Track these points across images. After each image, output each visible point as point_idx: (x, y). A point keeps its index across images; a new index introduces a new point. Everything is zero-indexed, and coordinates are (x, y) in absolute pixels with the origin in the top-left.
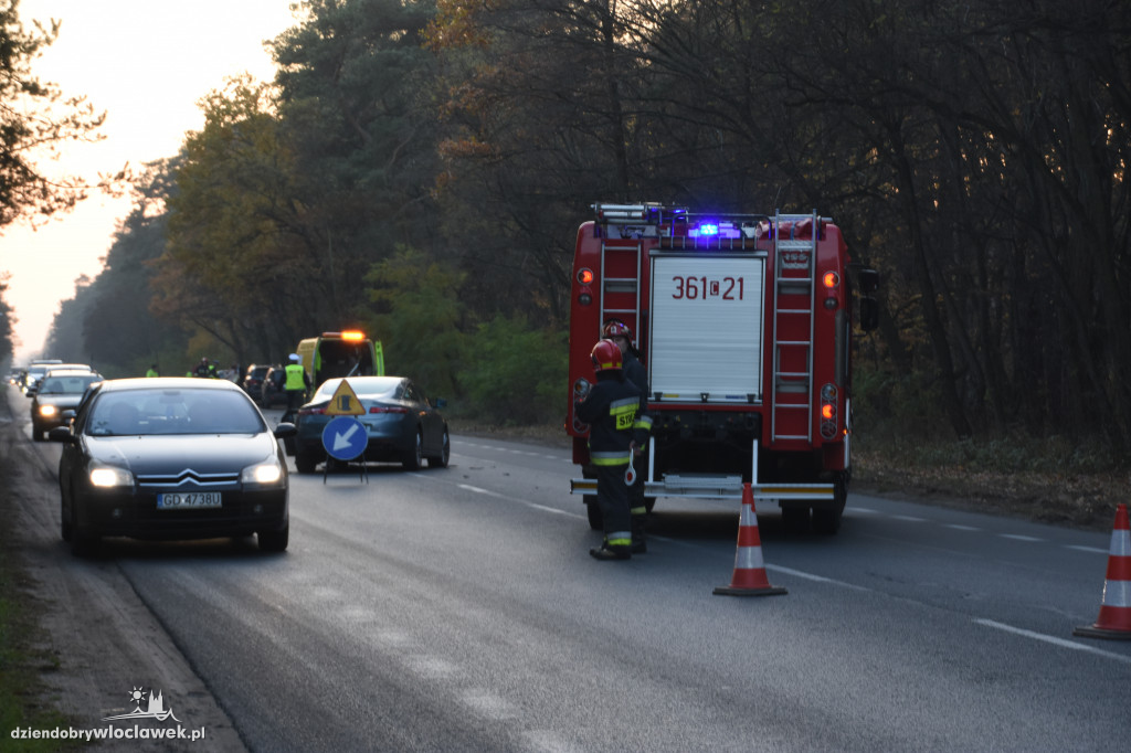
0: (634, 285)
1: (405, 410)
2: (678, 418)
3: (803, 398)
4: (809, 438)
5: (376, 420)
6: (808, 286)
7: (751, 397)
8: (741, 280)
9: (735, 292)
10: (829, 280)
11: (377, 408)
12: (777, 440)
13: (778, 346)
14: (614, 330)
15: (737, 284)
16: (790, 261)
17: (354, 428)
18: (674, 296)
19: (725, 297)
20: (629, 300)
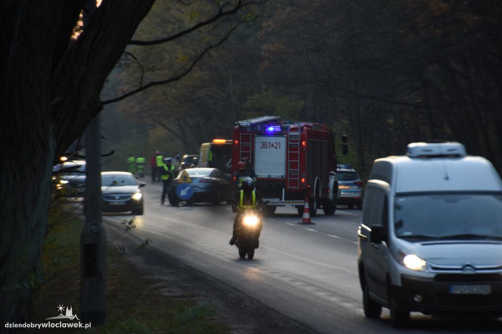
0: (249, 144)
1: (214, 181)
2: (262, 182)
3: (296, 176)
4: (298, 188)
5: (202, 185)
6: (298, 145)
7: (282, 176)
8: (280, 143)
9: (278, 147)
10: (304, 143)
11: (202, 180)
12: (290, 189)
13: (290, 162)
14: (244, 159)
15: (279, 145)
16: (293, 138)
17: (188, 188)
18: (261, 148)
19: (275, 148)
20: (248, 149)
